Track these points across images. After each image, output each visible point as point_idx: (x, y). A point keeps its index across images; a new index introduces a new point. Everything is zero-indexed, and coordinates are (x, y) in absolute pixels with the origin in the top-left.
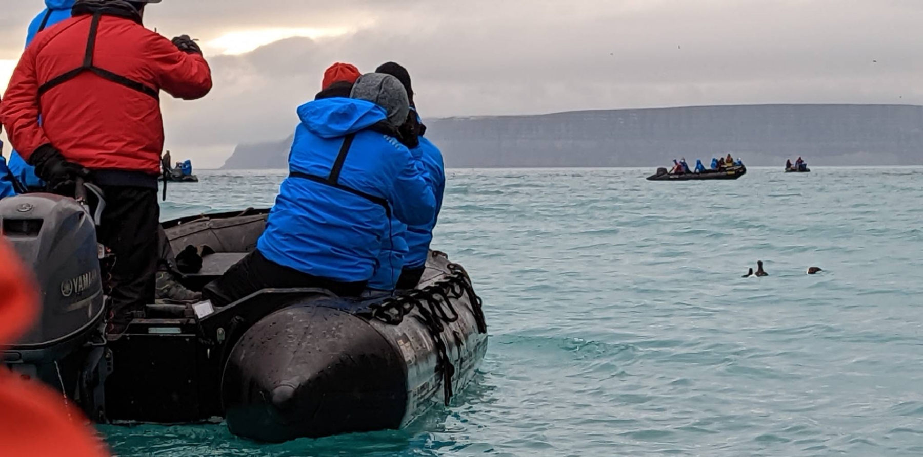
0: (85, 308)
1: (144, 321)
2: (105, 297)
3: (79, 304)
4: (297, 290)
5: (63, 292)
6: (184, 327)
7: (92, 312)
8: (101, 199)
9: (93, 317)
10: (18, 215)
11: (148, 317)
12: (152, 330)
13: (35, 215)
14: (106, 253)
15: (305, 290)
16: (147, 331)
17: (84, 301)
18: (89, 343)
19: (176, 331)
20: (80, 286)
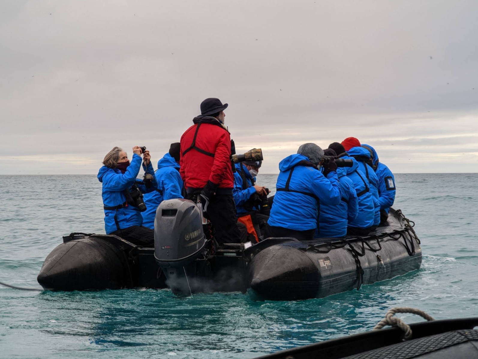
0: (195, 245)
1: (222, 251)
2: (206, 240)
3: (193, 243)
4: (282, 238)
5: (186, 238)
6: (238, 253)
7: (199, 246)
8: (207, 201)
9: (199, 248)
10: (168, 208)
11: (224, 249)
12: (225, 254)
13: (175, 208)
14: (208, 222)
15: (285, 238)
16: (223, 255)
17: (195, 242)
18: (198, 259)
19: (234, 255)
20: (193, 236)
